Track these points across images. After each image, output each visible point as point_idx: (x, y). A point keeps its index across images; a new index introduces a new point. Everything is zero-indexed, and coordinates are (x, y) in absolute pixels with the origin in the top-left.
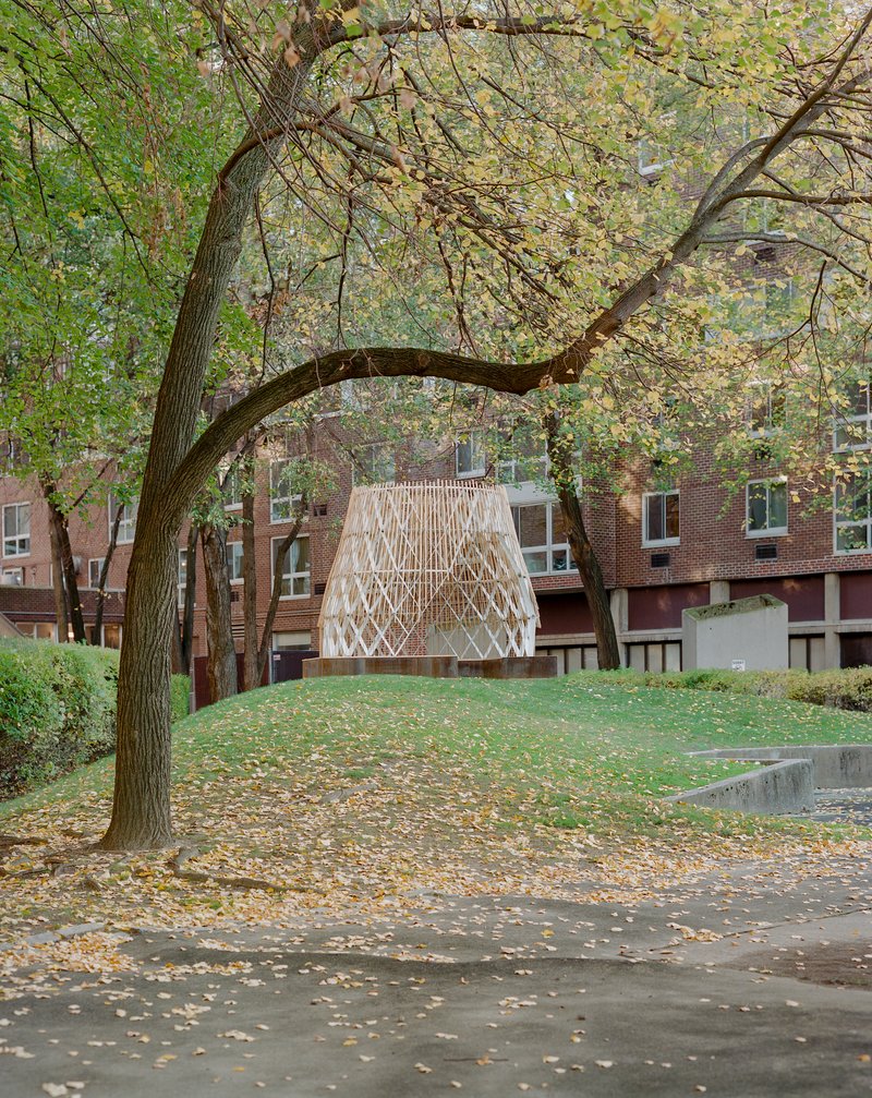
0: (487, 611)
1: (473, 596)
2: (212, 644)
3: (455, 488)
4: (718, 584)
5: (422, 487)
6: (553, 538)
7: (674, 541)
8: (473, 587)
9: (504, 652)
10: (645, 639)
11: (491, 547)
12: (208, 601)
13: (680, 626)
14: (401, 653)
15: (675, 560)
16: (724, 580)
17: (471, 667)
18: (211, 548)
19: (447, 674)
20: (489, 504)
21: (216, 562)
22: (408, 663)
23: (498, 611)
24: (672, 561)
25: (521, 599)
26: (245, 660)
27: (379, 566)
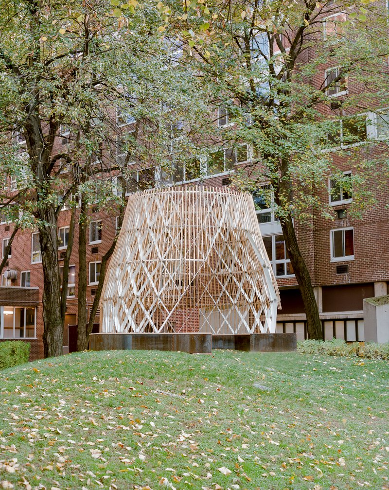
0: (238, 296)
1: (226, 284)
2: (45, 319)
3: (211, 192)
4: (380, 284)
5: (183, 191)
6: (277, 254)
7: (351, 258)
8: (226, 277)
9: (251, 328)
10: (334, 317)
11: (241, 245)
12: (44, 290)
13: (362, 309)
14: (162, 331)
15: (352, 269)
16: (382, 281)
17: (225, 340)
18: (47, 254)
19: (202, 350)
20: (239, 206)
21: (50, 263)
22: (168, 339)
23: (246, 296)
24: (350, 270)
25: (265, 286)
26: (78, 330)
27: (146, 256)
